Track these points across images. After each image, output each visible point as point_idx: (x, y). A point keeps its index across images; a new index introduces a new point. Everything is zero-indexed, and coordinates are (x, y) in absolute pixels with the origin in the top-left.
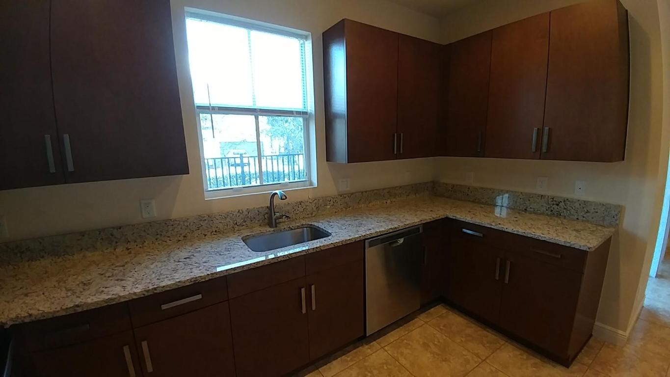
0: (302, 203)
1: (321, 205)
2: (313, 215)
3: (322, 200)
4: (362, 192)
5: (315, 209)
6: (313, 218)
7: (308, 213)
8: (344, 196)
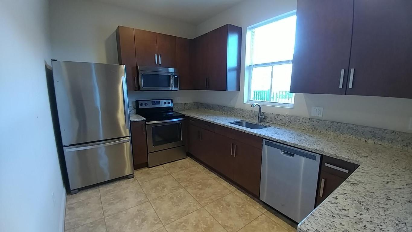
0: (280, 116)
1: (292, 121)
2: (286, 125)
3: (293, 117)
4: (333, 122)
5: (287, 122)
6: (286, 127)
7: (283, 123)
8: (313, 120)
